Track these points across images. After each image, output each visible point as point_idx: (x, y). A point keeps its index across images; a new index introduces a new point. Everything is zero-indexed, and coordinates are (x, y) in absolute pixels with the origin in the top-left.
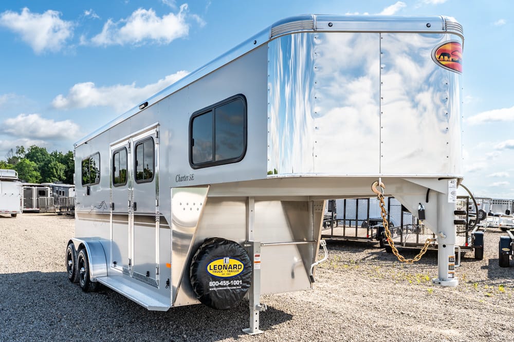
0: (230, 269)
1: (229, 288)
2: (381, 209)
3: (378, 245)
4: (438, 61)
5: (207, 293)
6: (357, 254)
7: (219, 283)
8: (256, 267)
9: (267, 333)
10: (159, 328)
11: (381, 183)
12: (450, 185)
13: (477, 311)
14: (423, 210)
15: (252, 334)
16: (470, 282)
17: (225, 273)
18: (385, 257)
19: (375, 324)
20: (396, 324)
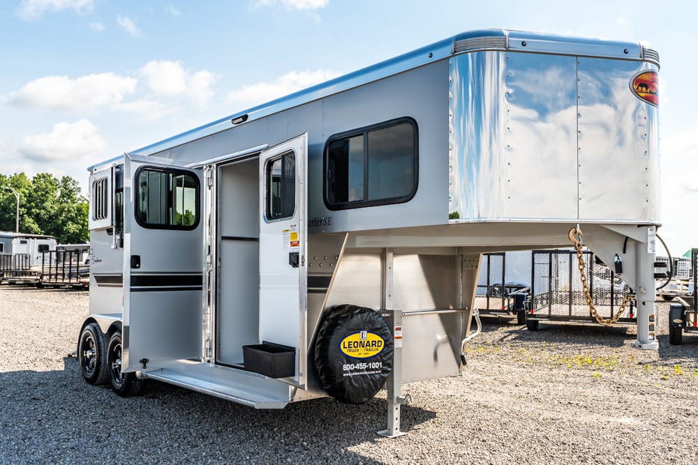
0: (368, 347)
1: (366, 373)
2: (578, 260)
3: (516, 321)
4: (636, 93)
5: (339, 381)
6: (490, 333)
7: (355, 365)
8: (398, 344)
9: (410, 434)
10: (262, 436)
11: (578, 230)
12: (650, 233)
13: (655, 396)
14: (620, 262)
15: (392, 437)
16: (640, 363)
17: (362, 353)
18: (527, 337)
19: (541, 417)
20: (566, 415)
